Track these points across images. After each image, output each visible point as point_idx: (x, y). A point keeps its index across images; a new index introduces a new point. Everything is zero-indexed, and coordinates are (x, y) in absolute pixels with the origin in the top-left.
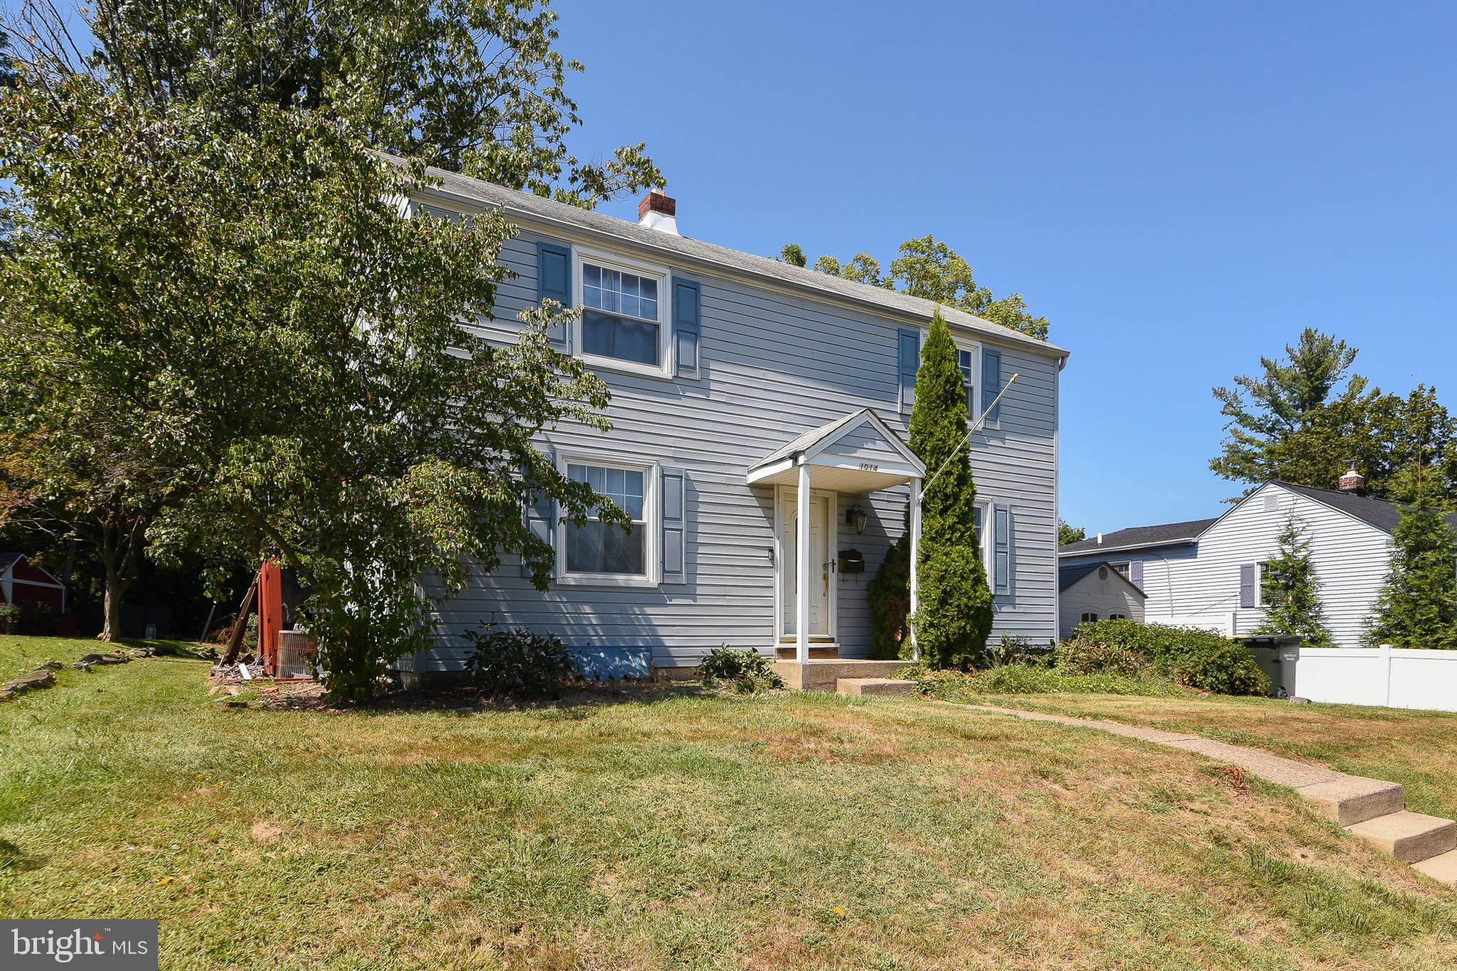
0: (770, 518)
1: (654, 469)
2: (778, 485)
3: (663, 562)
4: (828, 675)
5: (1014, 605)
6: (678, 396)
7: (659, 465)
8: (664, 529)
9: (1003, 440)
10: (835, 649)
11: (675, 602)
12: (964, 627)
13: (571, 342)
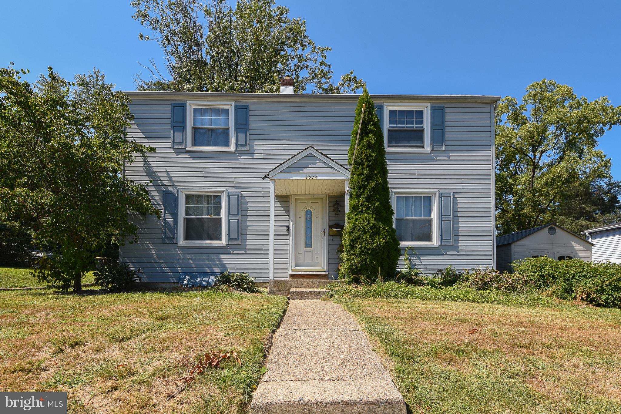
0: (287, 211)
1: (225, 193)
2: (292, 195)
3: (229, 235)
4: (285, 286)
5: (457, 251)
6: (238, 159)
7: (227, 191)
8: (229, 220)
9: (448, 156)
10: (325, 275)
11: (235, 252)
12: (365, 260)
13: (186, 142)
